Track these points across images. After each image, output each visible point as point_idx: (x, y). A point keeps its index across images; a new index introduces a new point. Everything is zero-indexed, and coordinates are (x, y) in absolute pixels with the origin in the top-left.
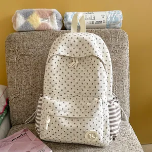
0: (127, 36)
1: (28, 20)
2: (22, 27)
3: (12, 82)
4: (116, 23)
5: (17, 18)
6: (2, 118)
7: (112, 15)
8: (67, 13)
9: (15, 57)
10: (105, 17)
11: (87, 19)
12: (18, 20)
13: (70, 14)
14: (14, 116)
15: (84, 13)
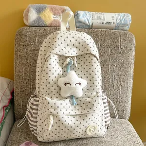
0: (134, 39)
1: (40, 15)
2: (34, 22)
3: (20, 76)
4: (125, 25)
6: (7, 111)
7: (122, 17)
8: (79, 12)
9: (25, 51)
10: (115, 19)
11: (98, 19)
12: (30, 14)
13: (81, 13)
14: (19, 110)
15: (95, 13)
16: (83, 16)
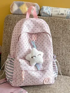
3: (5, 43)
5: (14, 6)
8: (44, 7)
15: (54, 8)
16: (46, 10)
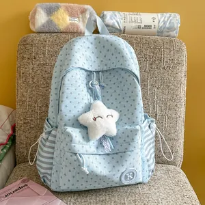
0: (184, 48)
1: (52, 18)
2: (43, 26)
3: (23, 102)
4: (171, 29)
5: (37, 14)
6: (5, 150)
7: (166, 18)
8: (105, 13)
9: (31, 66)
10: (156, 21)
11: (132, 22)
12: (37, 16)
13: (108, 14)
14: (21, 150)
15: (128, 13)
16: (111, 19)
